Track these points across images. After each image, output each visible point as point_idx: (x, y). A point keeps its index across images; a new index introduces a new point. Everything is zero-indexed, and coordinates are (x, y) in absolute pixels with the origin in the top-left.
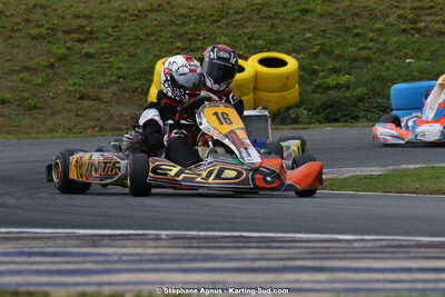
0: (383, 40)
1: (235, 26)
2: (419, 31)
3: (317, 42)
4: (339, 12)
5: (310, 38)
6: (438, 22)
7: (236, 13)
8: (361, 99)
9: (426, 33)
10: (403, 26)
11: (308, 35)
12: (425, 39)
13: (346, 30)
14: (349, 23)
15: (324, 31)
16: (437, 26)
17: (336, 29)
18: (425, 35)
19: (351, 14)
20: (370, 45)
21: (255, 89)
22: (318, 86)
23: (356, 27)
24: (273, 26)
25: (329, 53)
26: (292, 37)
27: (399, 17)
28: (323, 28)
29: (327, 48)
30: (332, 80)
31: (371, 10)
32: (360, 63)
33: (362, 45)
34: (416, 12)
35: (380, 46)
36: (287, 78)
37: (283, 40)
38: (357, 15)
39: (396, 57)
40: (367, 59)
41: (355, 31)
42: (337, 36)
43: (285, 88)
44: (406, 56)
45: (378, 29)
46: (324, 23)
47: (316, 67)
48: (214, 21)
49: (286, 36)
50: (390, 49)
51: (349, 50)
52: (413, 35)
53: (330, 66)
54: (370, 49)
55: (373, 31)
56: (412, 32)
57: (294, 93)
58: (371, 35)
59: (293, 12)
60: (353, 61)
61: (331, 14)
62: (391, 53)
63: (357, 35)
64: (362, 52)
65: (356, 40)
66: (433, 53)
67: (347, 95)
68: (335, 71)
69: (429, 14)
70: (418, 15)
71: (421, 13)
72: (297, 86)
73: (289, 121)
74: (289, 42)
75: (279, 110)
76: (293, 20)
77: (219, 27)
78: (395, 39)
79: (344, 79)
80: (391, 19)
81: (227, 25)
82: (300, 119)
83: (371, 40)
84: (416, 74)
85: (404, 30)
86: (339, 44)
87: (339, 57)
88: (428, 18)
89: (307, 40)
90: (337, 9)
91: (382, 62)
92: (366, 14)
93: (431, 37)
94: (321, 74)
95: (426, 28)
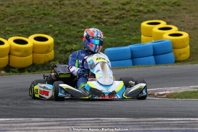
0: (88, 27)
1: (13, 22)
2: (104, 23)
3: (57, 29)
4: (62, 14)
5: (52, 27)
6: (112, 18)
7: (12, 15)
9: (108, 24)
10: (96, 21)
11: (51, 26)
12: (108, 27)
13: (68, 23)
14: (69, 20)
15: (58, 24)
16: (113, 20)
17: (64, 22)
18: (107, 25)
19: (69, 15)
21: (33, 52)
22: (61, 51)
23: (73, 22)
24: (31, 21)
25: (62, 34)
26: (43, 27)
27: (92, 16)
28: (57, 22)
29: (62, 32)
30: (68, 47)
31: (77, 13)
32: (78, 39)
33: (78, 30)
34: (101, 13)
36: (49, 47)
37: (38, 28)
38: (72, 15)
41: (73, 23)
42: (65, 26)
43: (48, 51)
45: (84, 22)
46: (56, 20)
47: (59, 41)
48: (2, 20)
49: (40, 26)
51: (73, 32)
52: (101, 25)
53: (65, 41)
54: (82, 32)
55: (82, 23)
56: (101, 23)
57: (51, 54)
58: (82, 25)
59: (40, 14)
60: (76, 38)
61: (58, 15)
63: (74, 25)
64: (79, 34)
65: (75, 28)
66: (113, 33)
68: (68, 43)
69: (107, 15)
70: (102, 16)
71: (103, 14)
72: (53, 51)
73: (51, 68)
74: (42, 29)
75: (45, 62)
76: (41, 19)
77: (5, 22)
78: (94, 27)
79: (74, 46)
80: (89, 17)
81: (9, 21)
84: (109, 44)
85: (97, 23)
86: (66, 30)
87: (68, 36)
88: (107, 17)
89: (50, 28)
90: (61, 13)
92: (76, 15)
93: (110, 26)
94: (62, 45)
95: (107, 21)
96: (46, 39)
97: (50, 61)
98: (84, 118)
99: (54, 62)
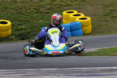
0: (31, 15)
2: (41, 12)
3: (13, 17)
5: (10, 16)
6: (45, 10)
8: (29, 33)
9: (43, 13)
10: (36, 11)
11: (9, 15)
12: (43, 15)
13: (19, 13)
14: (20, 11)
15: (13, 14)
16: (46, 11)
17: (17, 13)
18: (42, 14)
20: (28, 17)
22: (15, 29)
23: (22, 12)
25: (16, 20)
26: (4, 15)
27: (34, 9)
28: (13, 13)
29: (16, 18)
30: (20, 27)
31: (25, 7)
32: (26, 22)
33: (25, 17)
34: (39, 7)
35: (31, 17)
36: (8, 27)
37: (2, 16)
38: (21, 8)
39: (36, 20)
40: (28, 21)
41: (22, 13)
42: (17, 15)
43: (7, 30)
44: (39, 20)
45: (29, 12)
46: (12, 11)
47: (14, 24)
49: (2, 15)
50: (34, 18)
51: (23, 18)
52: (39, 14)
53: (18, 23)
54: (28, 18)
56: (39, 13)
57: (10, 32)
58: (27, 14)
59: (3, 8)
60: (24, 22)
61: (13, 8)
62: (34, 19)
63: (23, 14)
64: (26, 19)
65: (23, 16)
66: (46, 19)
67: (25, 31)
68: (20, 25)
69: (42, 8)
70: (39, 8)
71: (40, 7)
72: (11, 30)
73: (10, 40)
75: (6, 37)
76: (3, 11)
78: (35, 15)
79: (23, 27)
80: (32, 9)
82: (13, 39)
83: (28, 15)
84: (44, 25)
85: (36, 13)
86: (18, 17)
87: (20, 20)
88: (42, 9)
89: (9, 16)
90: (15, 7)
91: (33, 22)
92: (24, 8)
93: (44, 14)
94: (16, 26)
95: (42, 11)
96: (6, 23)
97: (9, 36)
98: (30, 69)
99: (12, 36)
